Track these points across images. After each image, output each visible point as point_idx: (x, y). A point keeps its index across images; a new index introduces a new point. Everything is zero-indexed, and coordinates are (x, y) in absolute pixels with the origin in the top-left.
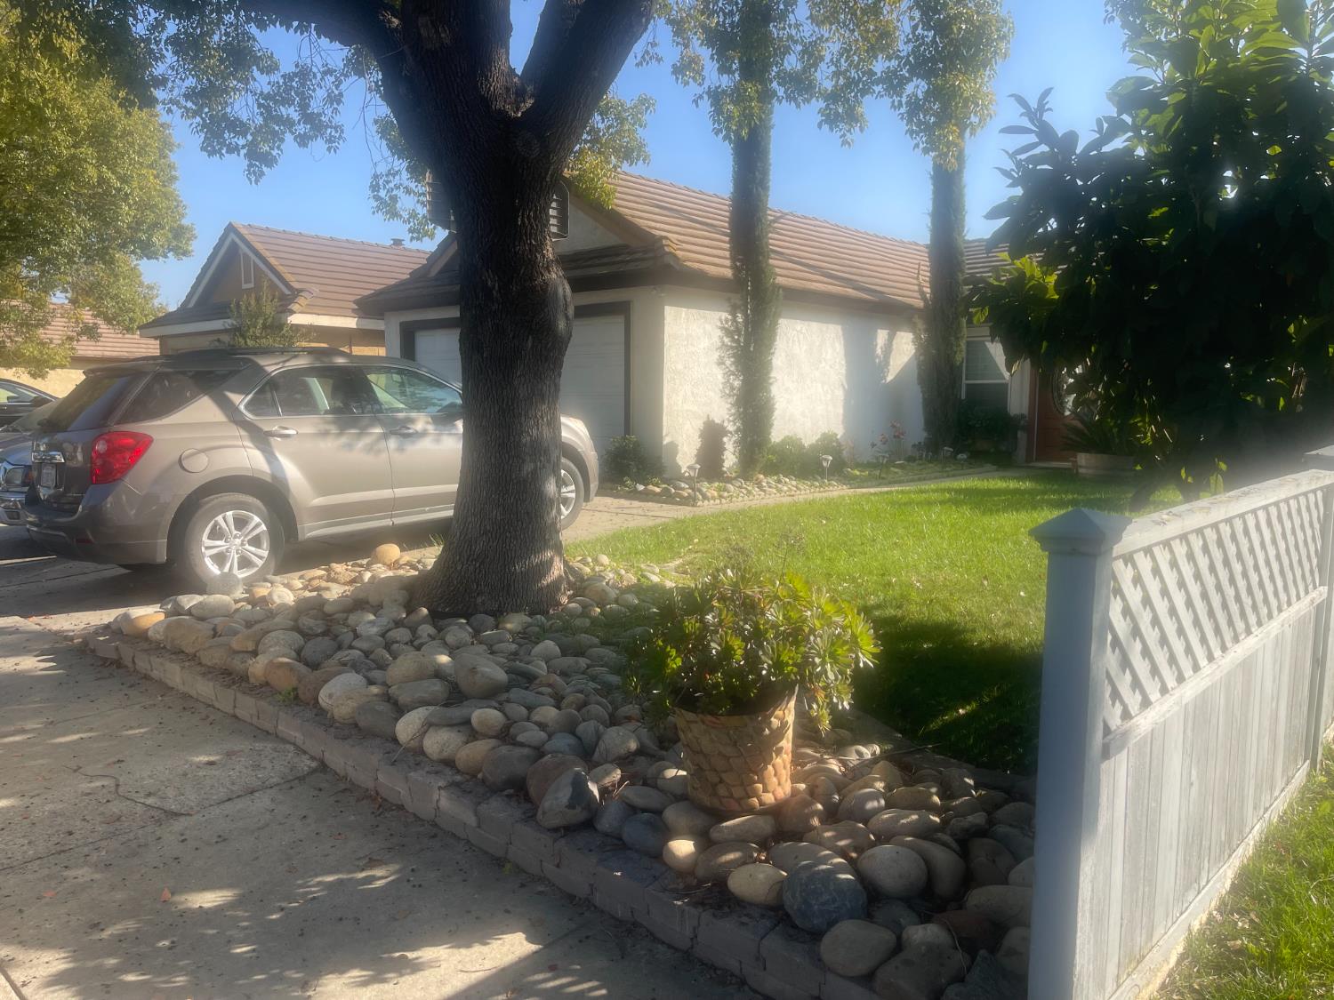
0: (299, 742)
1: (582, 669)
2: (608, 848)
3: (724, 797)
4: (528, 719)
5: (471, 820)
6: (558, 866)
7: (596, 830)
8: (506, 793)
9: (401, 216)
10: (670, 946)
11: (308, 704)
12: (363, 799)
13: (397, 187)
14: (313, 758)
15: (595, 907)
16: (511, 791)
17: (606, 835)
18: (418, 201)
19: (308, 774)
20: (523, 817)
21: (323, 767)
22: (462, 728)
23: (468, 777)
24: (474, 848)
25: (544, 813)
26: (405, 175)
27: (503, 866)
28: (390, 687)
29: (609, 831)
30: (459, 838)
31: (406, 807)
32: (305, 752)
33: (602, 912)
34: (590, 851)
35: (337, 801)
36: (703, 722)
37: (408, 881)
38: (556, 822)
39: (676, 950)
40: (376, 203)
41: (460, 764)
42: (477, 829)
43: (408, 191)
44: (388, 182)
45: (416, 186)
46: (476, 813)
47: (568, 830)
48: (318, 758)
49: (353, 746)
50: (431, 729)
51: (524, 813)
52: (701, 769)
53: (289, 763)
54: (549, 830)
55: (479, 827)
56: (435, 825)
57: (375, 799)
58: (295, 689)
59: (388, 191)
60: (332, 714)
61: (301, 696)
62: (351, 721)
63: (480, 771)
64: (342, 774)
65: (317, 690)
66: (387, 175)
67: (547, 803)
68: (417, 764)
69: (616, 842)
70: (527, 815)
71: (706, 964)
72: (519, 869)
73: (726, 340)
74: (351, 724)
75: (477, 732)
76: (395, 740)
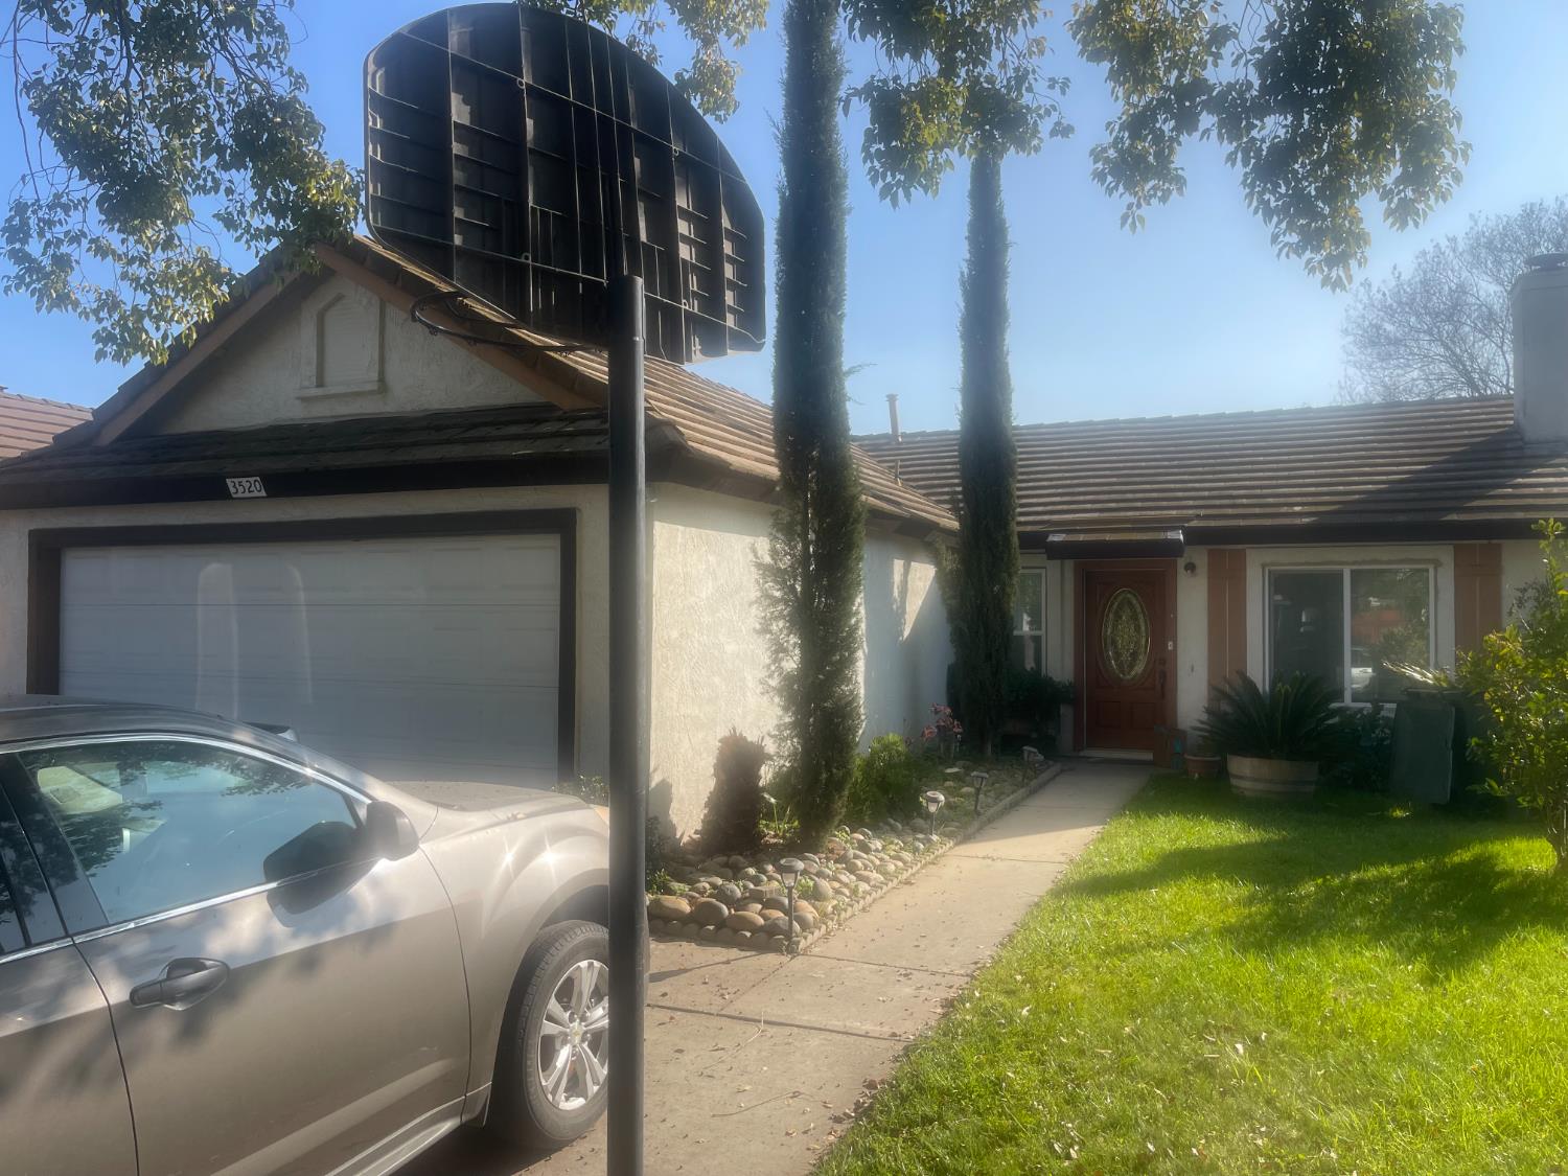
9: (76, 304)
13: (75, 239)
18: (124, 276)
26: (94, 214)
40: (16, 269)
43: (102, 251)
44: (50, 223)
45: (123, 241)
59: (48, 244)
66: (50, 207)
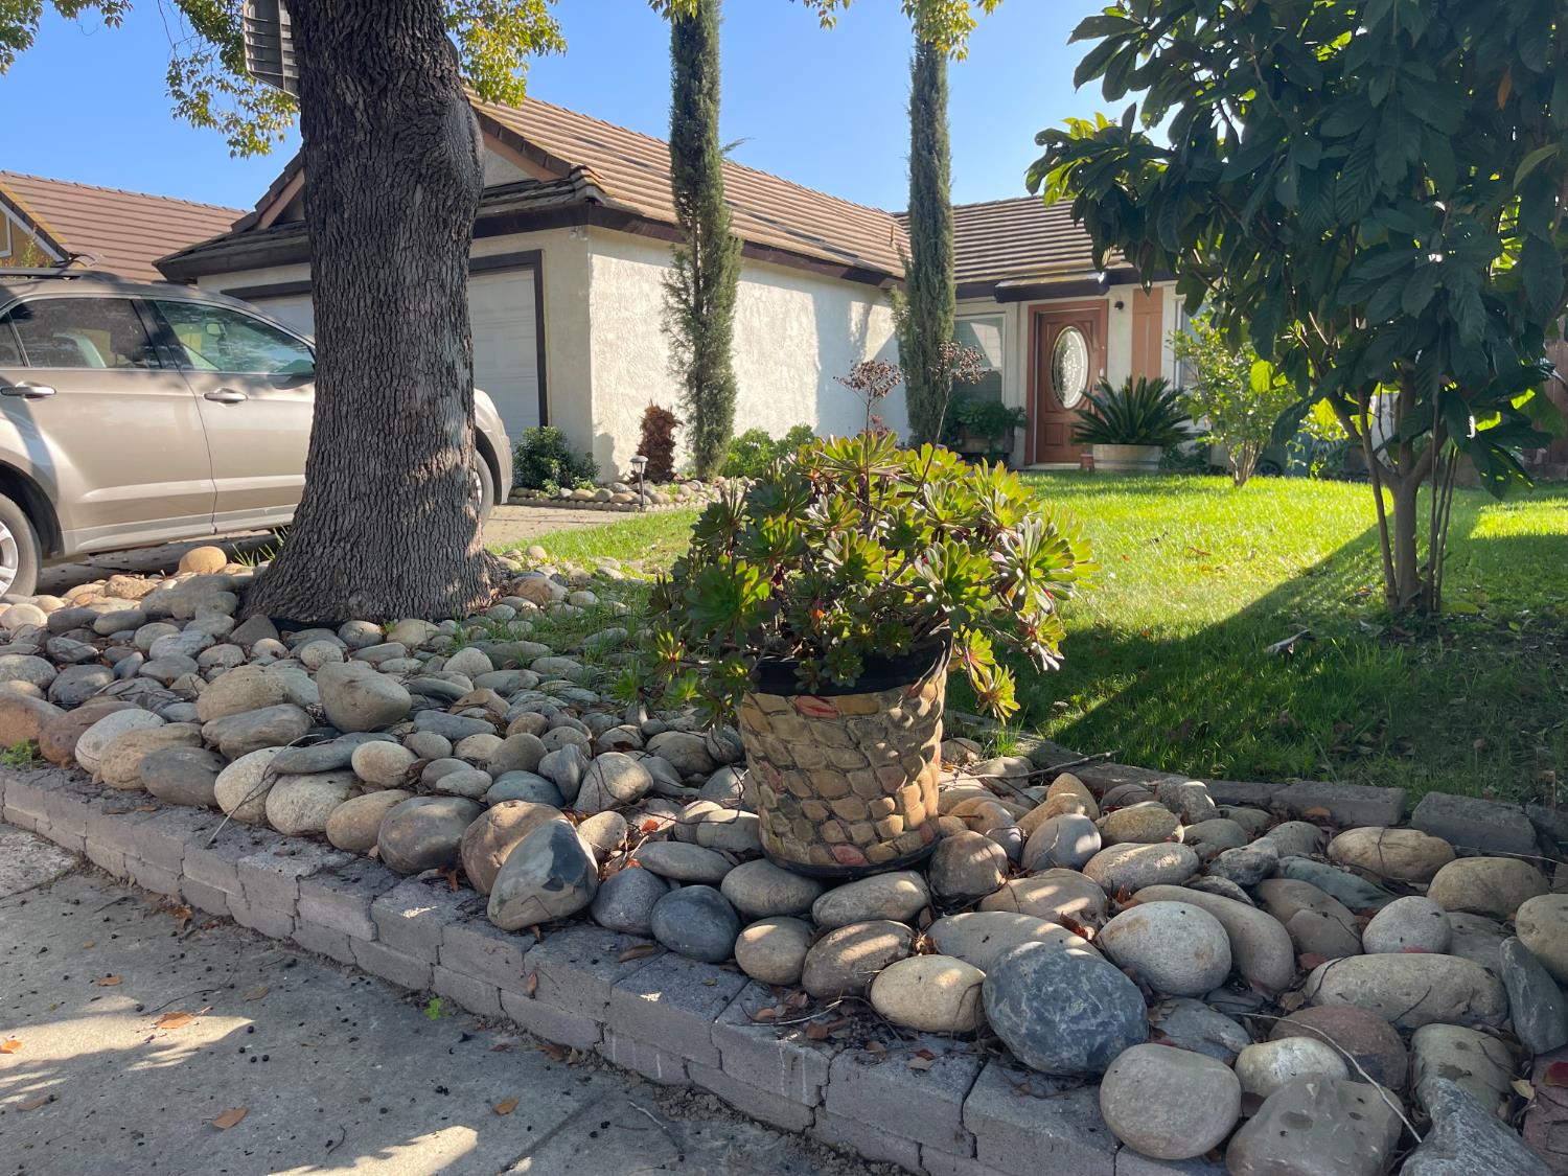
0: (42, 826)
1: (533, 683)
2: (626, 955)
3: (836, 844)
4: (453, 754)
5: (362, 929)
6: (533, 996)
7: (599, 925)
8: (424, 875)
10: (767, 1126)
11: (58, 764)
12: (157, 912)
13: (209, 81)
14: (66, 852)
15: (611, 1065)
16: (434, 872)
17: (620, 931)
19: (56, 879)
20: (460, 913)
21: (85, 864)
22: (335, 777)
23: (351, 856)
24: (368, 979)
25: (502, 902)
26: (218, 64)
27: (427, 1005)
28: (203, 724)
29: (626, 923)
30: (340, 963)
31: (237, 918)
32: (52, 843)
33: (627, 1072)
34: (595, 962)
35: (107, 920)
36: (798, 711)
37: (242, 1051)
38: (526, 916)
39: (783, 1132)
40: (178, 103)
41: (335, 836)
42: (374, 945)
44: (193, 73)
45: (236, 79)
46: (370, 917)
47: (546, 929)
48: (75, 850)
49: (136, 823)
50: (280, 781)
51: (461, 907)
52: (794, 798)
53: (22, 862)
54: (512, 932)
55: (377, 940)
56: (292, 944)
57: (181, 910)
58: (33, 742)
59: (194, 86)
60: (100, 776)
61: (46, 752)
62: (134, 784)
63: (373, 842)
64: (118, 872)
65: (73, 739)
66: (192, 62)
67: (504, 886)
68: (256, 843)
69: (641, 942)
70: (468, 910)
71: (845, 1155)
72: (457, 1009)
73: (672, 301)
74: (135, 790)
75: (364, 782)
76: (215, 808)
